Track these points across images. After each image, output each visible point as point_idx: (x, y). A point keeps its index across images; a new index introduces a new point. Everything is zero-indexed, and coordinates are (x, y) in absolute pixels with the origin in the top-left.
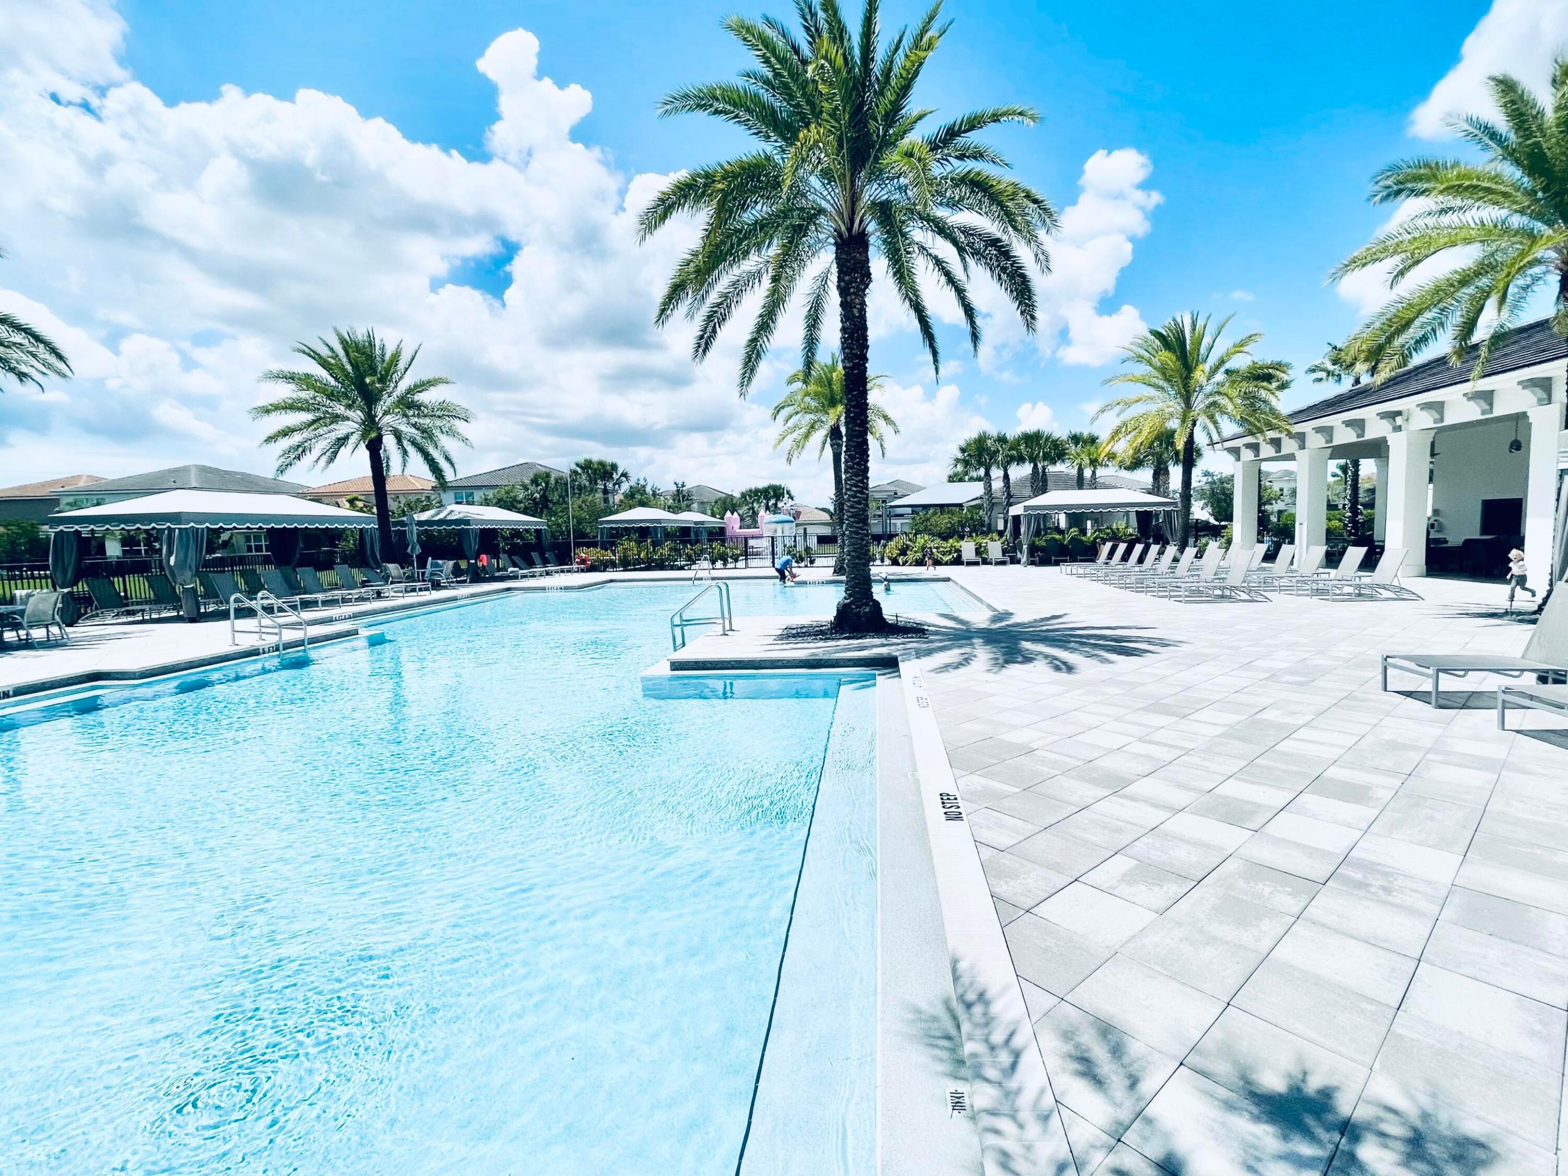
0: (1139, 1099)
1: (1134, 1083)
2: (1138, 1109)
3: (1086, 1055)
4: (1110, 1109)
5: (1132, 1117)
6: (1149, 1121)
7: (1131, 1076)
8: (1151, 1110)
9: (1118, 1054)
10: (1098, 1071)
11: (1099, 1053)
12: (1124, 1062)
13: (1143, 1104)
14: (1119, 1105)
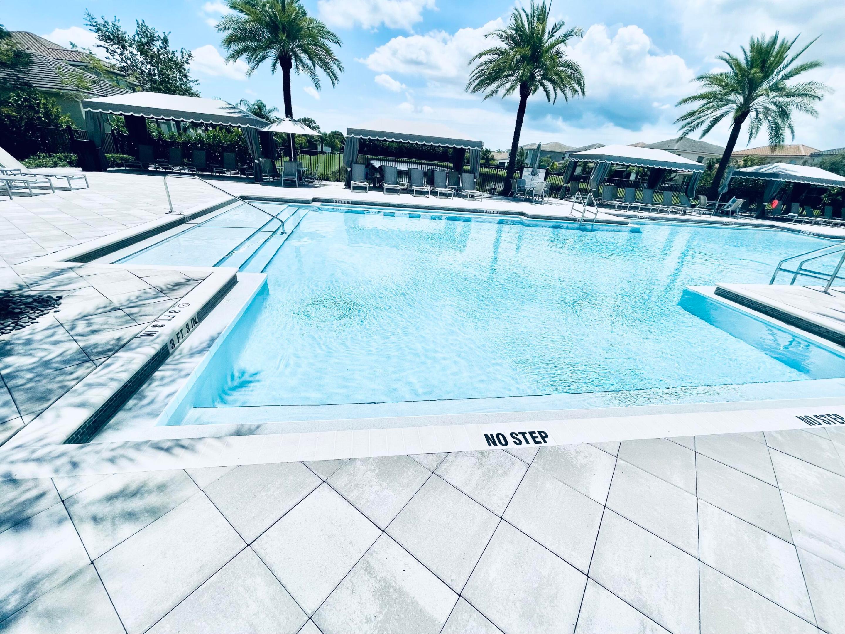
0: (81, 520)
1: (95, 519)
2: (74, 518)
3: (139, 496)
4: (87, 501)
5: (71, 514)
6: (60, 521)
7: (102, 519)
8: (68, 525)
9: (127, 516)
10: (121, 499)
11: (135, 504)
12: (117, 519)
13: (76, 522)
14: (85, 507)
